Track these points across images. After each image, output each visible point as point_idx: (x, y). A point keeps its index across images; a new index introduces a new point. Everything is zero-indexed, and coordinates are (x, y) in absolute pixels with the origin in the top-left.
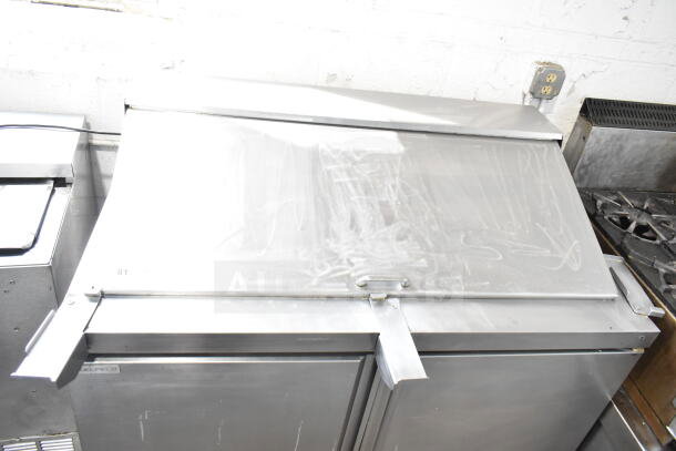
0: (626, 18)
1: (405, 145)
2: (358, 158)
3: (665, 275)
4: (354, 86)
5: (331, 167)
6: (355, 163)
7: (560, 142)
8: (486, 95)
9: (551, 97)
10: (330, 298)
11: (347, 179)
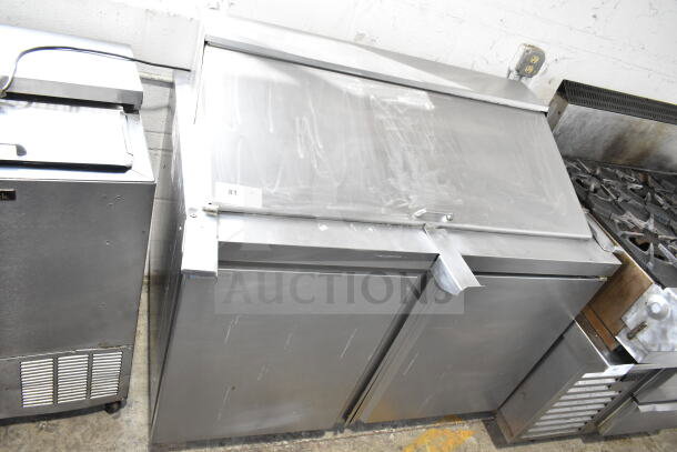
0: (595, 16)
1: (434, 104)
2: (400, 111)
3: (619, 224)
4: (378, 45)
5: (382, 117)
6: (399, 115)
7: (546, 113)
8: (481, 67)
9: (531, 75)
10: (395, 225)
11: (395, 129)
